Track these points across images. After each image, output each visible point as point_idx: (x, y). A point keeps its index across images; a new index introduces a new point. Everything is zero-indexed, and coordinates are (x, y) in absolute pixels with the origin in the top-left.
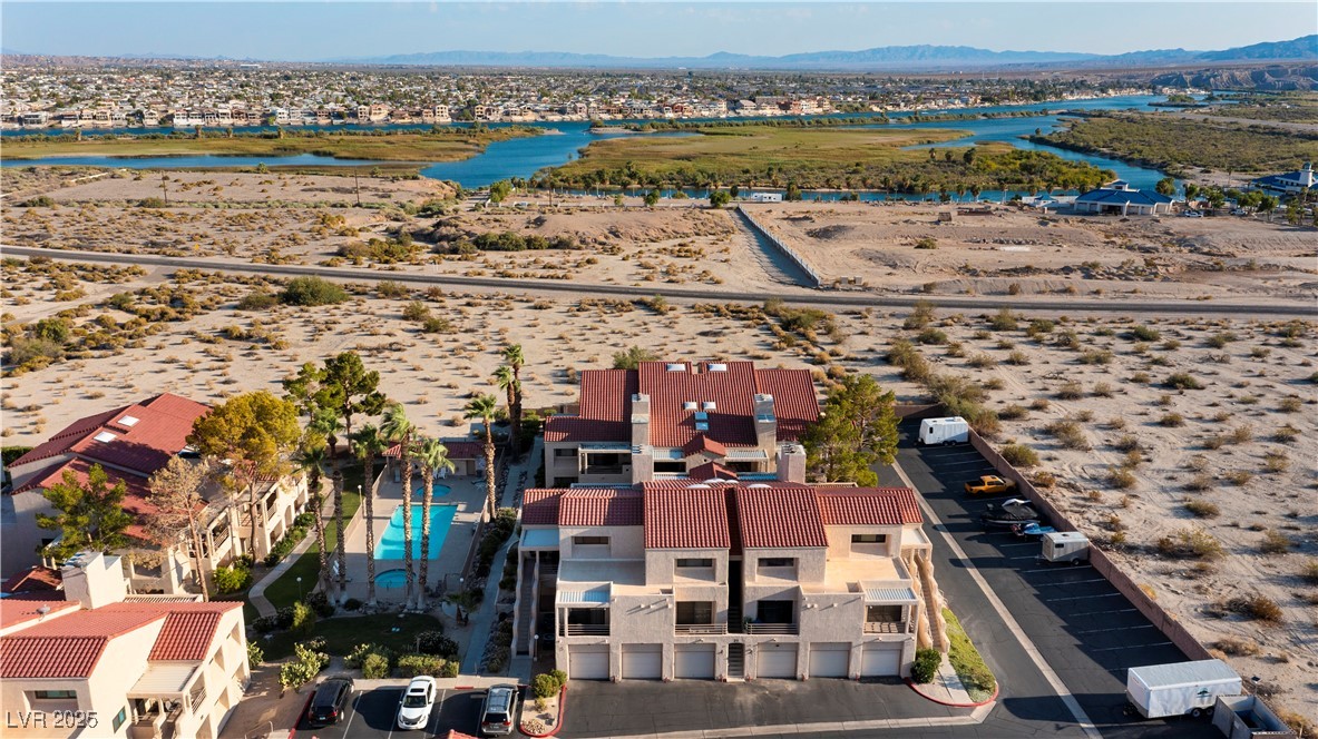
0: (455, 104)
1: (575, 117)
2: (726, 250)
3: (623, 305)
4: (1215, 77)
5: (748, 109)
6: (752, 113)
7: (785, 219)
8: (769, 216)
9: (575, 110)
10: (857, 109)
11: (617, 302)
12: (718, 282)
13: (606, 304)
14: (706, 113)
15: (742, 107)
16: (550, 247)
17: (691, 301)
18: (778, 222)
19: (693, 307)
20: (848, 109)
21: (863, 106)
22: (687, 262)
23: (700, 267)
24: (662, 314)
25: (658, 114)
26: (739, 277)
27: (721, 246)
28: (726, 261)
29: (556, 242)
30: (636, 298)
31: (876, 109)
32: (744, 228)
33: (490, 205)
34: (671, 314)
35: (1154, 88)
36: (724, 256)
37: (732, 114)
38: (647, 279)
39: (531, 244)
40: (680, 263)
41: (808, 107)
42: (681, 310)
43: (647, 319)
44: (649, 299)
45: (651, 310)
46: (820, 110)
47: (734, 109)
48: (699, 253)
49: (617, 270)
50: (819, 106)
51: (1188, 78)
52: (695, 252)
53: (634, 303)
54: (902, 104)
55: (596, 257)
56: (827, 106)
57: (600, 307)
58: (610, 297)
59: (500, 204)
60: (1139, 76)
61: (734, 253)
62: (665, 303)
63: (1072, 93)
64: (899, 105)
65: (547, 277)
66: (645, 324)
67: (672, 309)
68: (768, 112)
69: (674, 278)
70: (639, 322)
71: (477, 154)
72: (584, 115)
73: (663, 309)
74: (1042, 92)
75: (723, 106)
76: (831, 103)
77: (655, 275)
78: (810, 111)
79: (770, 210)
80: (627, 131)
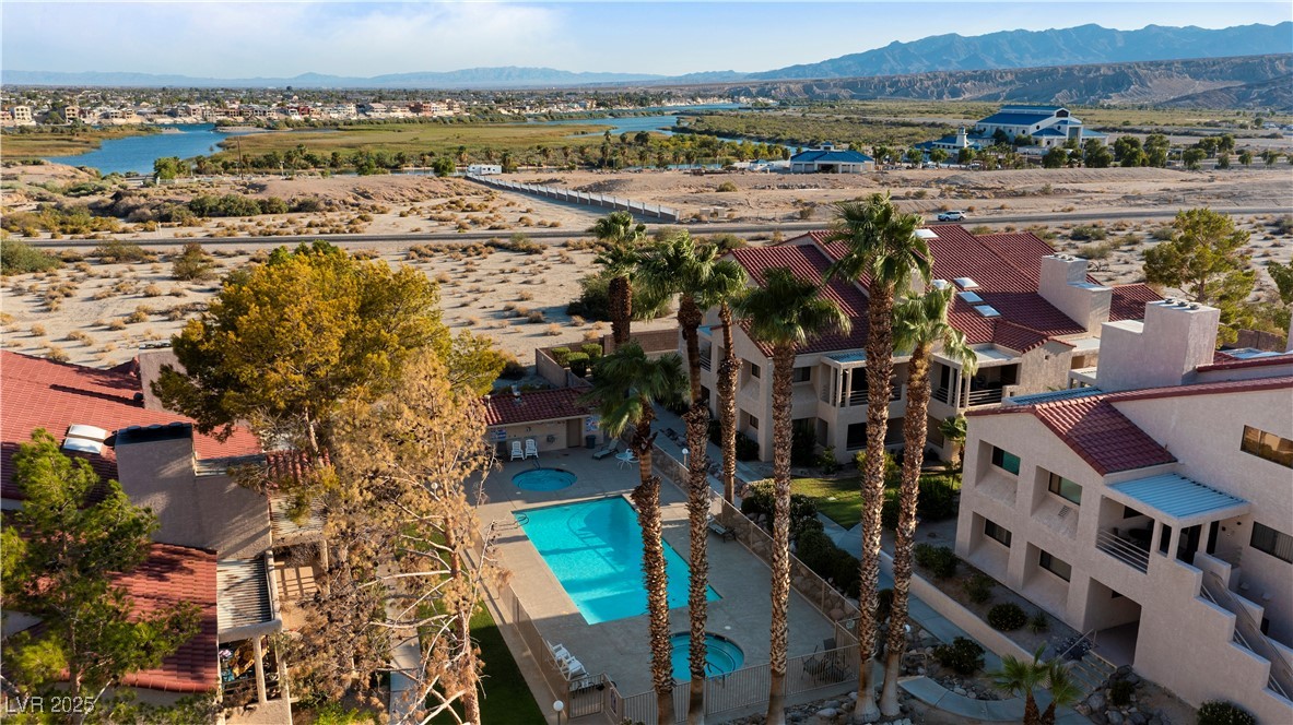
1: (189, 120)
4: (775, 89)
5: (379, 112)
6: (384, 116)
9: (189, 114)
10: (486, 112)
14: (335, 116)
15: (372, 109)
20: (478, 112)
21: (491, 109)
25: (283, 117)
31: (504, 112)
35: (733, 98)
37: (362, 117)
41: (440, 110)
46: (451, 113)
47: (364, 112)
50: (450, 109)
51: (754, 91)
54: (528, 108)
56: (457, 110)
60: (714, 89)
63: (669, 100)
64: (524, 109)
68: (400, 114)
72: (200, 118)
74: (646, 99)
75: (352, 108)
76: (461, 106)
78: (441, 114)
80: (260, 129)
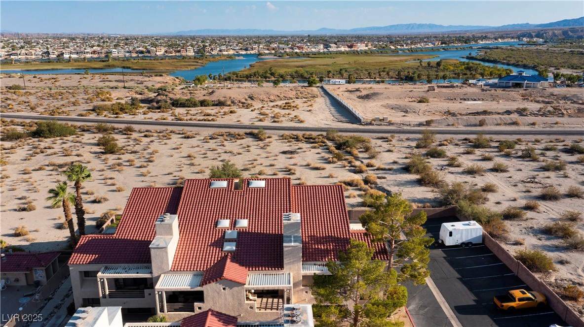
0: (198, 47)
1: (252, 52)
2: (311, 106)
3: (239, 135)
5: (333, 48)
6: (336, 49)
7: (346, 91)
8: (339, 90)
9: (252, 49)
10: (384, 47)
11: (237, 133)
12: (302, 122)
13: (230, 134)
15: (330, 47)
16: (213, 105)
17: (282, 132)
18: (343, 93)
19: (282, 136)
20: (380, 48)
21: (386, 46)
22: (287, 111)
23: (293, 114)
24: (261, 140)
25: (291, 51)
26: (315, 119)
27: (309, 103)
28: (310, 111)
29: (217, 102)
30: (248, 131)
31: (393, 48)
32: (324, 95)
33: (193, 87)
34: (268, 140)
36: (310, 108)
37: (325, 50)
38: (261, 120)
39: (203, 103)
40: (283, 112)
41: (361, 47)
42: (275, 137)
43: (251, 144)
44: (256, 131)
45: (256, 138)
46: (367, 48)
48: (296, 107)
49: (246, 117)
50: (366, 46)
52: (293, 107)
53: (246, 134)
54: (405, 46)
55: (236, 110)
56: (370, 47)
57: (225, 137)
58: (232, 131)
59: (198, 86)
61: (315, 107)
62: (265, 133)
64: (403, 46)
65: (202, 120)
66: (248, 146)
67: (269, 137)
68: (343, 49)
69: (276, 120)
70: (245, 146)
71: (200, 67)
73: (263, 137)
74: (469, 40)
75: (321, 47)
76: (372, 45)
77: (267, 119)
78: (362, 49)
79: (339, 88)
80: (276, 57)
